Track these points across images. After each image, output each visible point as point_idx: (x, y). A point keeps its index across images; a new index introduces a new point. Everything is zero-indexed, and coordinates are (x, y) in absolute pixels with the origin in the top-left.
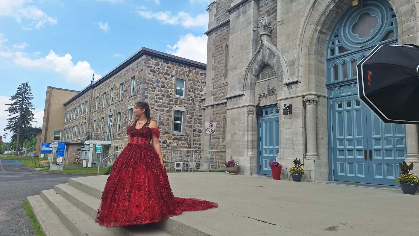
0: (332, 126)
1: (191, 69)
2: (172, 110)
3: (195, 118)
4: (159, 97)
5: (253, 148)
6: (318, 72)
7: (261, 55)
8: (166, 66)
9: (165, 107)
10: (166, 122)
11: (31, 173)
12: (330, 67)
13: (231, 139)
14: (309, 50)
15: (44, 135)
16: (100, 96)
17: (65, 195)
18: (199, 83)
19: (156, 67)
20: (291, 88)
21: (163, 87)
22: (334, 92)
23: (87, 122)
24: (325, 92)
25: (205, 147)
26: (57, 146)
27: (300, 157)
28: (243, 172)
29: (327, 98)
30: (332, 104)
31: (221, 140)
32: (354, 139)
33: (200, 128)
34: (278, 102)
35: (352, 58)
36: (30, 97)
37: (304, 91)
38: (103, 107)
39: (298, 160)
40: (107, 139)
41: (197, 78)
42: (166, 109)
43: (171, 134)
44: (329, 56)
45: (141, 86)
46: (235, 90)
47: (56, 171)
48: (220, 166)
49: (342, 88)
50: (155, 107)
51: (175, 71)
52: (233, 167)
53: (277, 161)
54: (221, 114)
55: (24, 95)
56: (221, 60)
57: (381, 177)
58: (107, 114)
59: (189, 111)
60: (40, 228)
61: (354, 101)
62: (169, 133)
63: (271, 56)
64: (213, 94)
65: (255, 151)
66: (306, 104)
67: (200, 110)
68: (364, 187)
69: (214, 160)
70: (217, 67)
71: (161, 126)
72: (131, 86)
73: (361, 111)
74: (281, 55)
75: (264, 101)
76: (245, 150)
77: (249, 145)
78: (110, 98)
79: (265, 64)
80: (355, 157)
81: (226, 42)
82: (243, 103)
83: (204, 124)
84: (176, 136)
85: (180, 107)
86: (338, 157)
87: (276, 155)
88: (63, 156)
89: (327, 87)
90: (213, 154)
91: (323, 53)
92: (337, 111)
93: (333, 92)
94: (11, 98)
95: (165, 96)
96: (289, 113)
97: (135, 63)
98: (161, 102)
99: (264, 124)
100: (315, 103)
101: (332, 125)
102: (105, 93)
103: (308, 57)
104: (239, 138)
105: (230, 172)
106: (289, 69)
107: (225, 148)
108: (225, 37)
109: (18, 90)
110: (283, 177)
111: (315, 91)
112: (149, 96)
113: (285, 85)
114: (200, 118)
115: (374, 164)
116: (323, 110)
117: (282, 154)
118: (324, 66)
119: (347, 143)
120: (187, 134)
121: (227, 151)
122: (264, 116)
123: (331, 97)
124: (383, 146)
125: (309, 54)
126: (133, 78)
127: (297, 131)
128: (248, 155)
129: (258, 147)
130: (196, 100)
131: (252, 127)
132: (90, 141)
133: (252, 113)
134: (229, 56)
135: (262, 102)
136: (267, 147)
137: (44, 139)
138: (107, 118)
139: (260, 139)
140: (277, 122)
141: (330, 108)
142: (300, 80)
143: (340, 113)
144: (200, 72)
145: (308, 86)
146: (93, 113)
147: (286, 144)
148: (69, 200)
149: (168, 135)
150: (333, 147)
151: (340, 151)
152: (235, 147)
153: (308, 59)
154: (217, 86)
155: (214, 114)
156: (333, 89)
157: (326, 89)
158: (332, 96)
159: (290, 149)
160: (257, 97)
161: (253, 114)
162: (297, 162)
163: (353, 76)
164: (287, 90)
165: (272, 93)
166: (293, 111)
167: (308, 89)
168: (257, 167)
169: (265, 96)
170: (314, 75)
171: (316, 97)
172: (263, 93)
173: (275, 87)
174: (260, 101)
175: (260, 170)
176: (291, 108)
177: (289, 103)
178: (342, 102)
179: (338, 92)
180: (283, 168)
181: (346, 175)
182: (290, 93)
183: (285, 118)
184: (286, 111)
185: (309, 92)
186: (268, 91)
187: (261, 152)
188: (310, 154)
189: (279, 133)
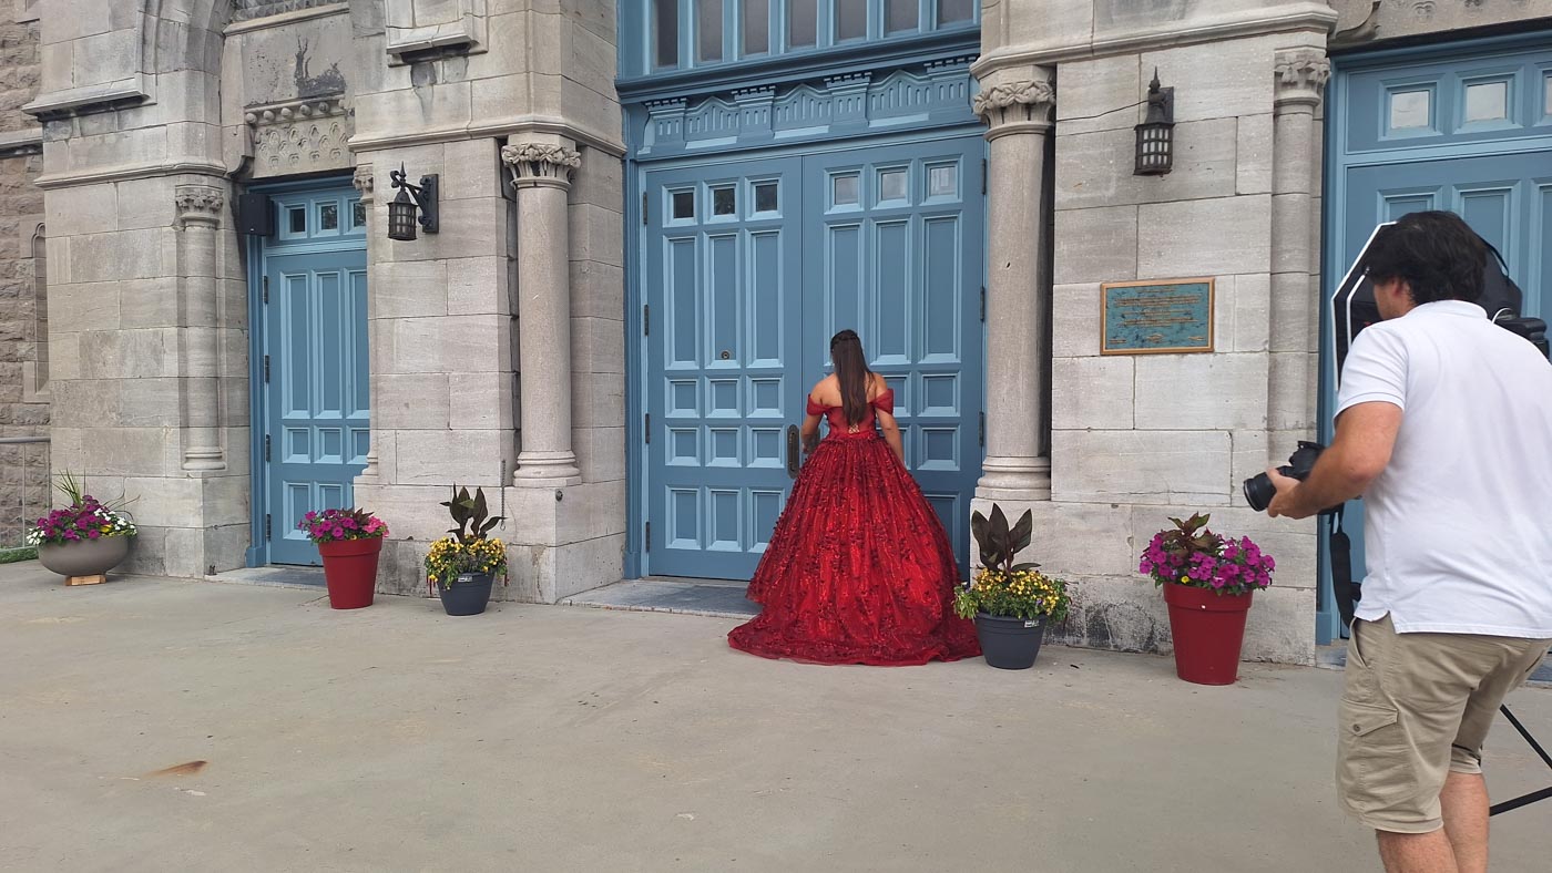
0: (646, 306)
5: (217, 424)
13: (77, 367)
20: (434, 82)
22: (657, 130)
24: (611, 125)
27: (482, 475)
28: (161, 561)
29: (622, 157)
30: (645, 199)
31: (28, 370)
32: (743, 372)
34: (361, 159)
37: (507, 106)
39: (473, 496)
46: (91, 67)
49: (695, 111)
52: (90, 541)
53: (360, 499)
54: (20, 212)
61: (746, 182)
65: (235, 441)
66: (516, 179)
73: (780, 236)
75: (280, 146)
76: (171, 434)
77: (193, 404)
82: (145, 151)
86: (668, 464)
87: (359, 460)
89: (621, 97)
92: (670, 232)
93: (649, 130)
96: (424, 231)
99: (285, 287)
100: (562, 179)
101: (644, 301)
104: (130, 362)
107: (49, 423)
110: (392, 582)
111: (563, 113)
113: (394, 56)
116: (601, 216)
117: (386, 459)
119: (710, 391)
121: (56, 436)
122: (281, 238)
123: (639, 153)
127: (466, 330)
128: (186, 466)
129: (252, 416)
131: (212, 299)
133: (206, 214)
135: (270, 154)
136: (303, 415)
139: (262, 370)
140: (359, 273)
141: (636, 213)
142: (481, 36)
143: (683, 240)
145: (523, 76)
147: (407, 405)
150: (647, 416)
151: (678, 433)
152: (104, 416)
156: (652, 110)
157: (615, 111)
158: (645, 151)
159: (429, 434)
160: (235, 119)
161: (215, 224)
162: (467, 509)
163: (748, 51)
164: (408, 93)
165: (322, 105)
166: (447, 215)
167: (529, 94)
168: (252, 527)
169: (283, 119)
170: (555, 20)
171: (571, 146)
172: (271, 100)
173: (338, 67)
174: (253, 148)
175: (268, 545)
176: (433, 196)
177: (422, 167)
178: (695, 183)
179: (673, 129)
180: (392, 535)
181: (703, 545)
182: (425, 108)
183: (399, 258)
184: (401, 215)
185: (529, 115)
186: (299, 92)
187: (269, 443)
188: (539, 455)
189: (370, 341)
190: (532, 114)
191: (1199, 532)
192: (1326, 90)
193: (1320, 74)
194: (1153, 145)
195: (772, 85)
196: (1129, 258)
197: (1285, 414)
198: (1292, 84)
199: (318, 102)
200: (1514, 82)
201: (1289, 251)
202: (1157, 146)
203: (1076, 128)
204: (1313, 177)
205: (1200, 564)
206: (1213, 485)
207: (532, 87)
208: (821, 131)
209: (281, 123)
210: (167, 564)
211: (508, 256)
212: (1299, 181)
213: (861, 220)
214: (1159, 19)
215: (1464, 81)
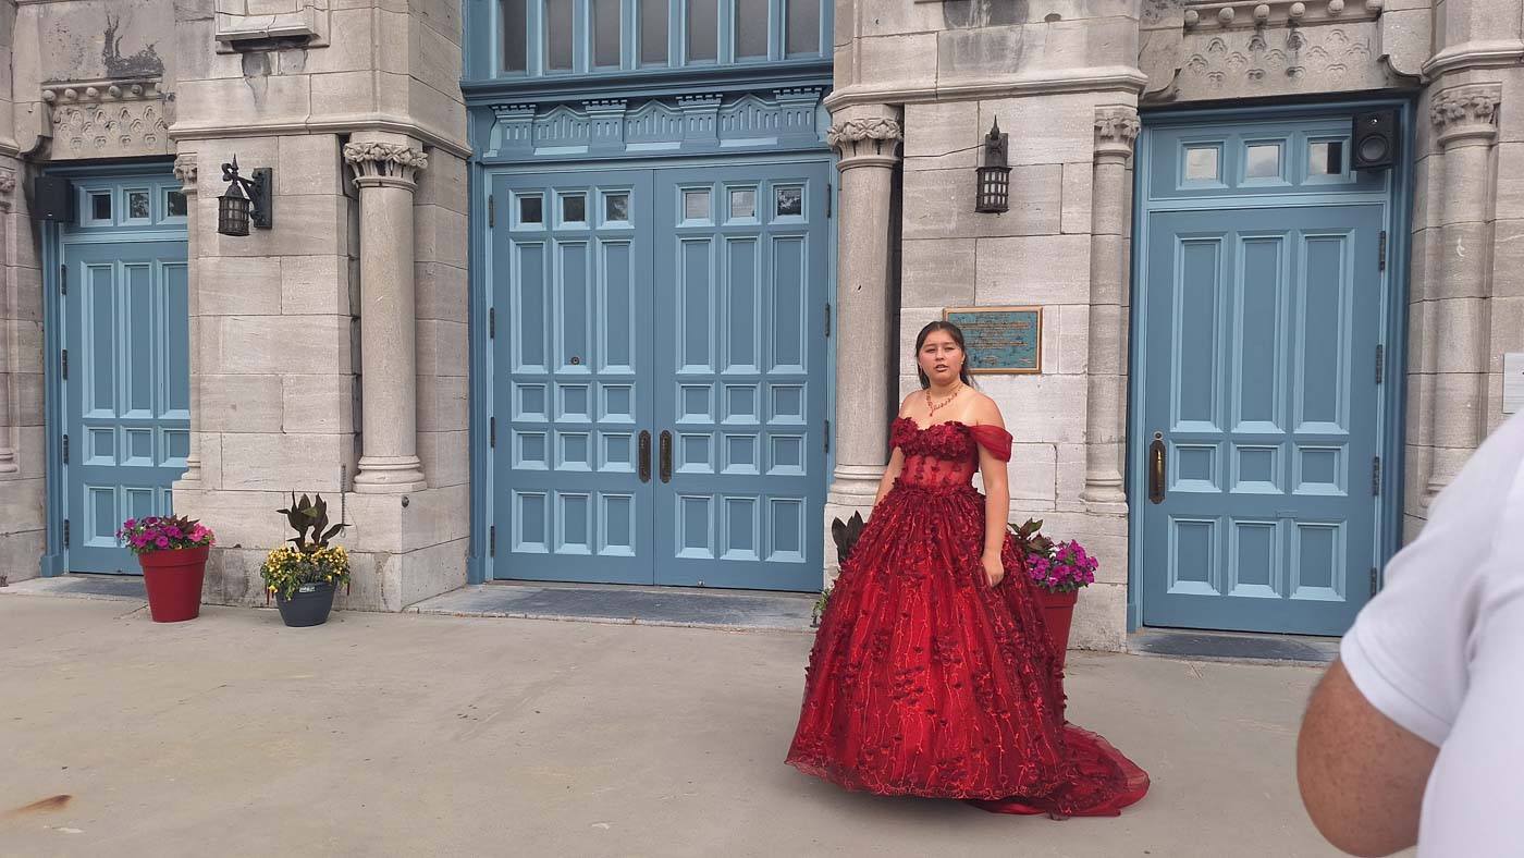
0: (492, 309)
5: (8, 422)
20: (268, 73)
22: (504, 134)
24: (456, 127)
29: (468, 159)
30: (491, 201)
32: (594, 378)
34: (182, 148)
37: (350, 103)
49: (545, 118)
57: (706, 554)
61: (597, 192)
65: (28, 441)
66: (359, 178)
73: (632, 246)
75: (84, 127)
86: (515, 467)
89: (467, 100)
92: (517, 236)
93: (496, 132)
96: (257, 226)
99: (86, 277)
100: (409, 179)
101: (489, 305)
111: (411, 114)
113: (223, 42)
115: (678, 498)
116: (446, 219)
117: (210, 463)
119: (559, 396)
122: (82, 225)
123: (486, 156)
124: (718, 418)
127: (304, 330)
129: (47, 417)
131: (3, 288)
135: (72, 135)
136: (108, 414)
139: (58, 365)
140: (177, 261)
141: (481, 216)
142: (322, 30)
143: (531, 245)
145: (368, 74)
147: (234, 407)
150: (493, 419)
151: (526, 437)
156: (499, 114)
157: (460, 113)
158: (491, 154)
159: (260, 437)
160: (30, 96)
161: (5, 207)
162: (308, 517)
163: (598, 64)
164: (238, 82)
165: (135, 87)
166: (281, 211)
167: (374, 93)
168: (46, 533)
169: (88, 98)
170: (403, 20)
171: (418, 147)
172: (73, 78)
173: (154, 48)
174: (52, 128)
175: (66, 554)
176: (268, 190)
177: (254, 160)
178: (544, 189)
179: (521, 134)
180: (218, 544)
181: (551, 548)
182: (258, 100)
183: (225, 252)
184: (234, 210)
185: (374, 114)
186: (108, 72)
187: (66, 443)
188: (381, 461)
189: (192, 338)
190: (378, 113)
191: (1033, 535)
192: (1134, 143)
193: (1132, 130)
194: (993, 186)
195: (624, 98)
196: (968, 286)
197: (1101, 429)
198: (1109, 138)
199: (131, 84)
200: (1285, 146)
201: (1104, 285)
202: (996, 188)
203: (922, 165)
204: (1124, 218)
205: (1035, 565)
206: (1039, 492)
207: (378, 84)
208: (673, 146)
209: (85, 103)
211: (349, 255)
212: (1113, 224)
213: (712, 235)
214: (995, 70)
215: (1246, 142)
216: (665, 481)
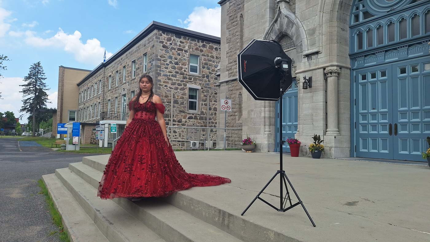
0: (355, 99)
1: (204, 43)
2: (186, 88)
3: (211, 96)
4: (172, 75)
5: (270, 125)
6: (341, 41)
7: (279, 25)
8: (179, 41)
9: (179, 85)
10: (180, 101)
11: (48, 153)
12: (353, 35)
13: (247, 116)
14: (331, 17)
15: (59, 115)
16: (113, 75)
17: (79, 173)
18: (214, 58)
19: (169, 43)
20: (311, 60)
21: (177, 64)
22: (358, 63)
23: (101, 102)
24: (348, 63)
25: (221, 125)
26: (72, 126)
27: (320, 133)
28: (260, 149)
29: (350, 69)
30: (355, 77)
31: (237, 117)
32: (378, 112)
33: (216, 107)
34: (297, 75)
35: (379, 23)
36: (43, 77)
37: (326, 62)
38: (116, 86)
39: (318, 136)
40: (122, 119)
41: (212, 53)
42: (180, 87)
43: (186, 113)
44: (352, 23)
45: (154, 63)
47: (73, 151)
48: (236, 144)
49: (367, 58)
50: (169, 85)
51: (188, 46)
52: (249, 145)
53: (296, 137)
54: (237, 90)
55: (37, 76)
56: (237, 32)
57: (407, 153)
58: (121, 94)
59: (204, 88)
60: (54, 204)
61: (379, 71)
62: (184, 112)
63: (289, 24)
64: (228, 69)
65: (273, 128)
66: (327, 76)
67: (215, 87)
68: (388, 163)
69: (230, 138)
70: (232, 39)
71: (176, 105)
72: (143, 63)
73: (387, 82)
74: (300, 24)
76: (262, 127)
77: (266, 121)
78: (123, 76)
79: (283, 34)
80: (378, 132)
81: (241, 11)
83: (219, 101)
84: (191, 115)
85: (195, 84)
86: (360, 133)
87: (295, 132)
88: (79, 136)
89: (350, 57)
90: (229, 132)
91: (346, 20)
92: (361, 83)
93: (356, 63)
94: (25, 79)
95: (178, 73)
96: (309, 87)
97: (146, 38)
98: (175, 80)
100: (336, 75)
102: (117, 72)
103: (330, 24)
104: (256, 115)
105: (247, 150)
106: (309, 39)
107: (242, 126)
108: (240, 5)
109: (30, 70)
110: (302, 154)
111: (337, 62)
112: (162, 73)
113: (304, 56)
114: (216, 96)
115: (399, 139)
116: (345, 82)
117: (301, 130)
118: (347, 34)
119: (370, 117)
120: (202, 113)
121: (244, 128)
124: (409, 120)
125: (331, 20)
126: (145, 55)
127: (317, 105)
128: (265, 132)
129: (276, 124)
130: (211, 77)
131: (270, 103)
132: (105, 121)
134: (245, 27)
136: (285, 123)
137: (60, 120)
138: (121, 97)
139: (277, 116)
140: (296, 96)
141: (353, 80)
142: (321, 50)
143: (364, 85)
144: (215, 47)
145: (329, 57)
146: (106, 93)
147: (305, 120)
148: (82, 178)
149: (183, 114)
150: (355, 122)
151: (363, 126)
152: (251, 124)
153: (330, 27)
154: (232, 60)
155: (229, 90)
156: (357, 59)
157: (349, 60)
158: (355, 67)
159: (310, 125)
162: (317, 138)
163: (379, 44)
164: (306, 62)
166: (313, 84)
167: (330, 59)
168: (275, 145)
170: (336, 45)
171: (339, 68)
173: (293, 59)
175: (278, 148)
176: (311, 81)
177: (309, 76)
178: (366, 73)
179: (362, 62)
180: (302, 145)
181: (369, 151)
182: (310, 65)
183: (304, 93)
184: (305, 85)
185: (330, 64)
187: (278, 129)
188: (331, 129)
189: (298, 108)
195: (384, 50)
208: (397, 59)
210: (261, 150)
211: (325, 91)
213: (407, 77)
216: (396, 135)
